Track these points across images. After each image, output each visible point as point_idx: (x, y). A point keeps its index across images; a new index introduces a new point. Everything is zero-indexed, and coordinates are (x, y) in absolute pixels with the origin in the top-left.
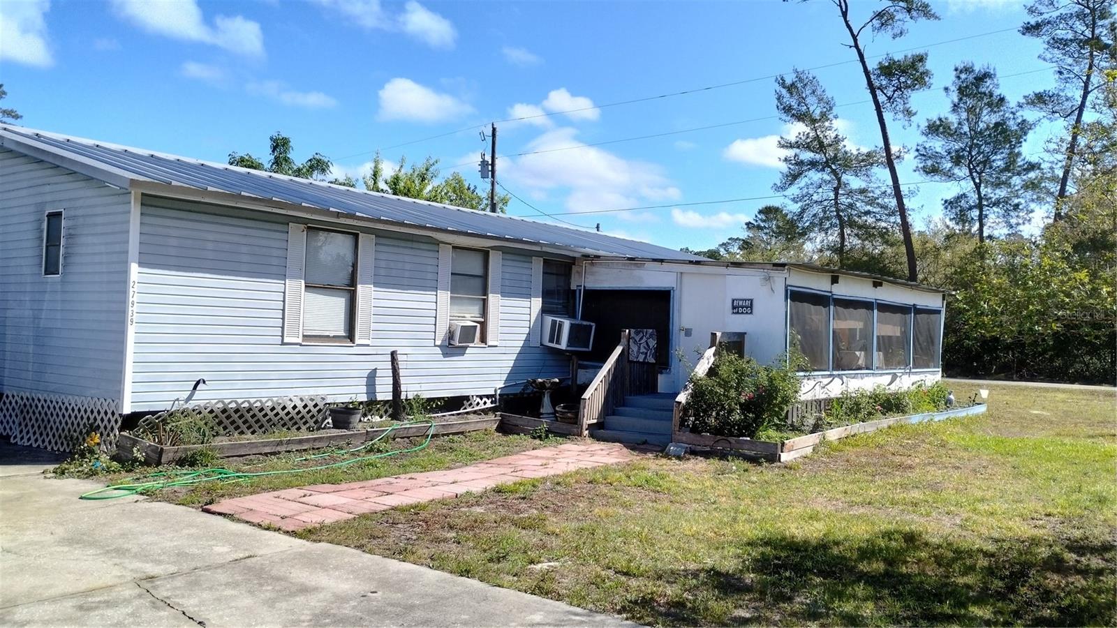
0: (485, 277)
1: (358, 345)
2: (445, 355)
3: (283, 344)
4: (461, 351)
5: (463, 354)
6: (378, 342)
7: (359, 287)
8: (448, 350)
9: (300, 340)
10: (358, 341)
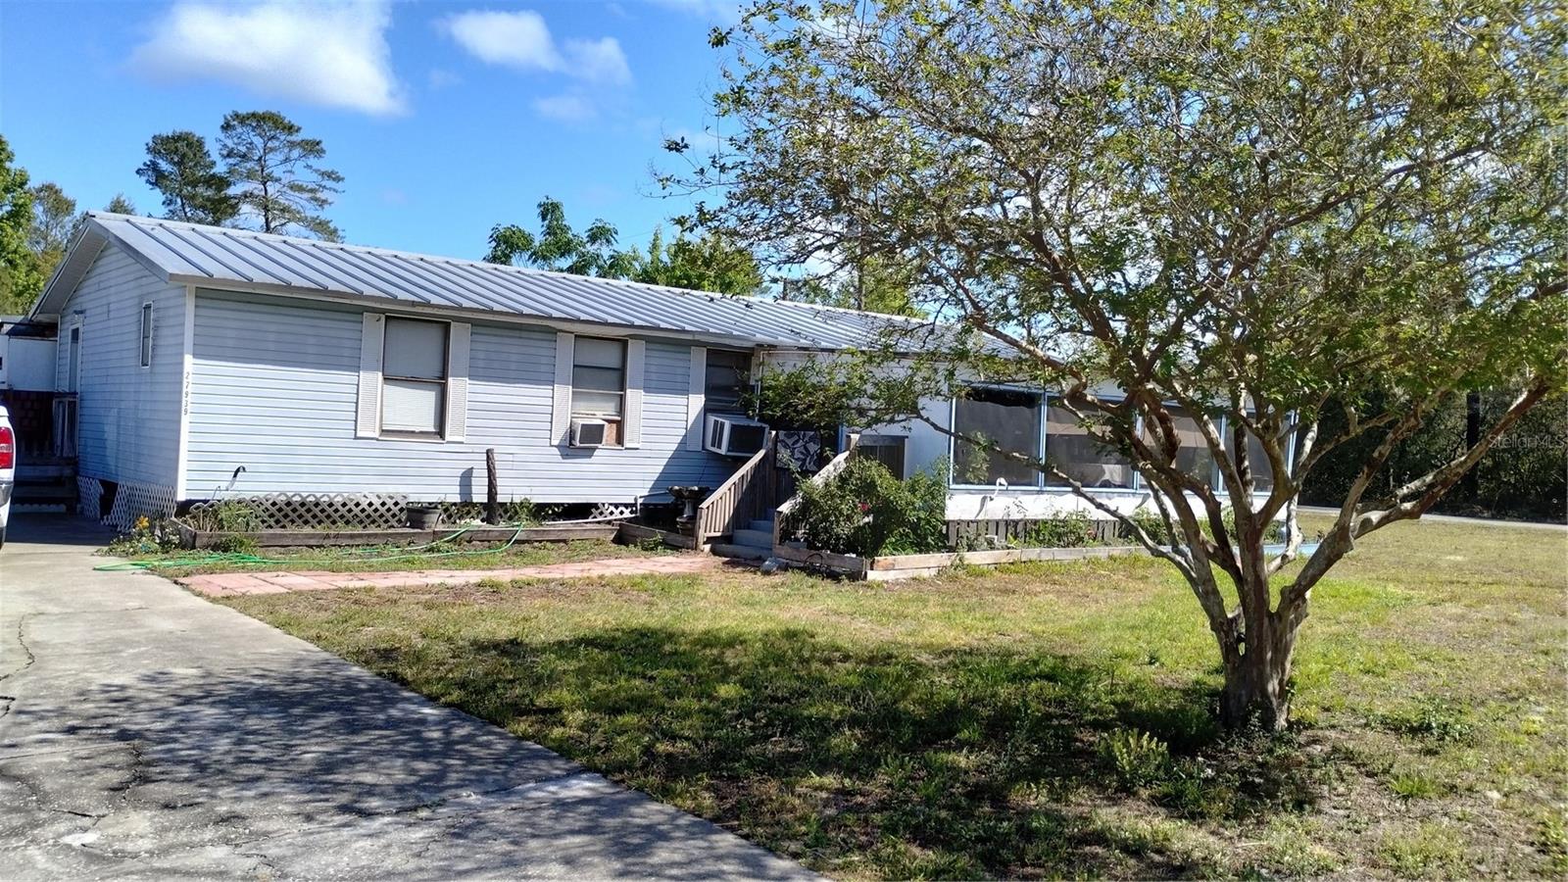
0: (622, 371)
1: (448, 442)
2: (565, 456)
3: (356, 438)
4: (588, 452)
5: (590, 456)
6: (474, 439)
7: (450, 380)
8: (569, 452)
9: (376, 435)
10: (448, 438)
